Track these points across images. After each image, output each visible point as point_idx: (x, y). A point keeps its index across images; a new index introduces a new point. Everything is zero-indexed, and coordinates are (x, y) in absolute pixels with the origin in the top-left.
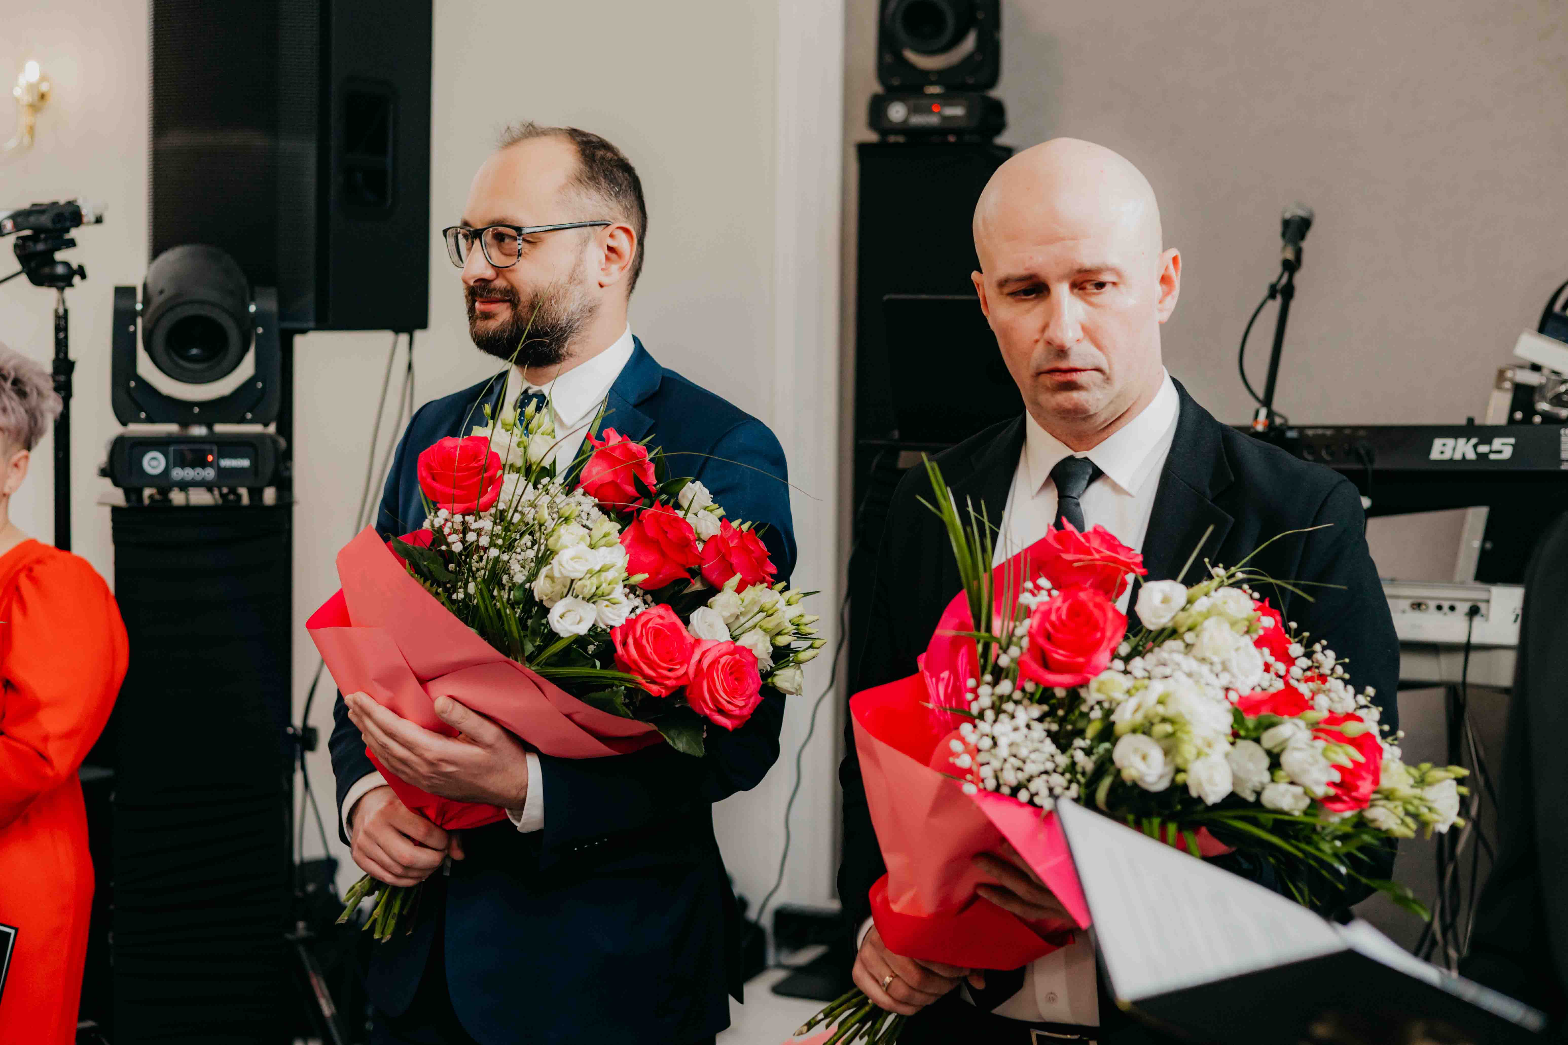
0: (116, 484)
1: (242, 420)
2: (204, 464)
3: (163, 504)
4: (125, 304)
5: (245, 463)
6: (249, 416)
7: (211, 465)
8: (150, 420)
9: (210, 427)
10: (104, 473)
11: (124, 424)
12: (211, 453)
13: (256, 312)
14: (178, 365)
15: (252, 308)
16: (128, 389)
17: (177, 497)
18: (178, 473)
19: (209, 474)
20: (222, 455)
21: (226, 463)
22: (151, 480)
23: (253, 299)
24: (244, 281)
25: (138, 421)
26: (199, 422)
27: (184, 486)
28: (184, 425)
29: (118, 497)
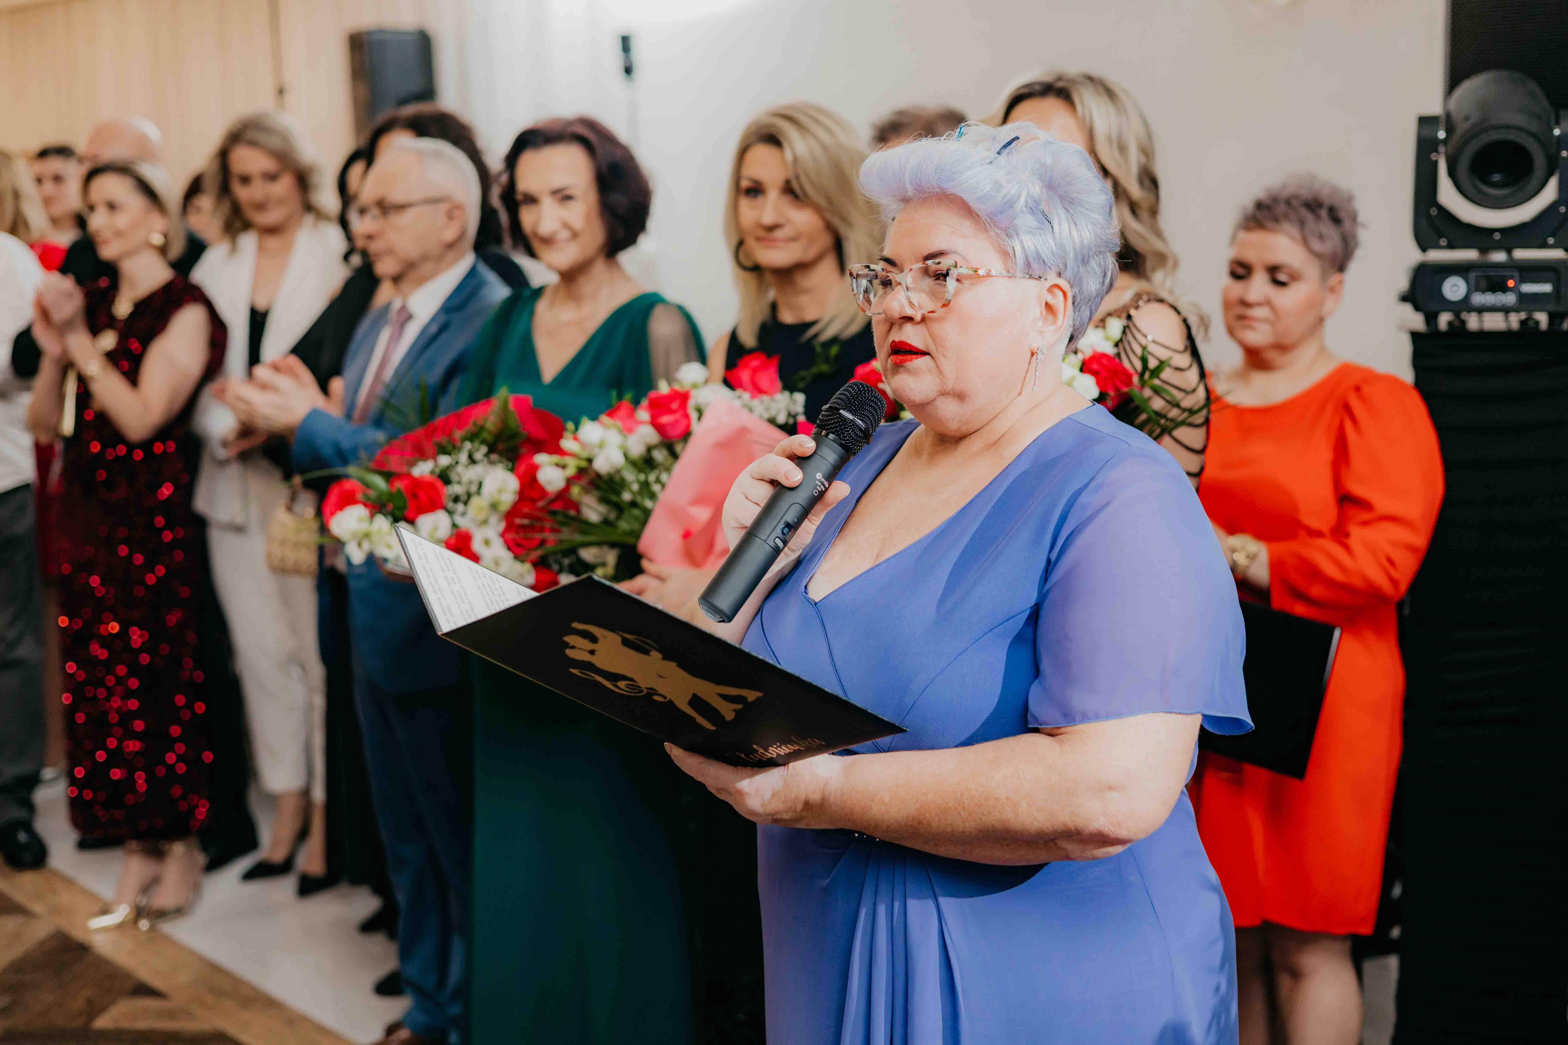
0: (1417, 308)
1: (1544, 245)
2: (1504, 289)
3: (1458, 329)
4: (1427, 132)
5: (1547, 288)
6: (1551, 241)
7: (1511, 290)
8: (1451, 246)
9: (1509, 251)
10: (1405, 298)
11: (1424, 249)
12: (1512, 278)
13: (1559, 136)
14: (1479, 191)
15: (1557, 132)
16: (1430, 217)
17: (1473, 322)
18: (1479, 299)
19: (1510, 299)
20: (1523, 280)
21: (1528, 288)
22: (1449, 305)
23: (1558, 123)
24: (1546, 104)
25: (1438, 247)
26: (1498, 247)
27: (1481, 310)
28: (1484, 251)
29: (1417, 321)
